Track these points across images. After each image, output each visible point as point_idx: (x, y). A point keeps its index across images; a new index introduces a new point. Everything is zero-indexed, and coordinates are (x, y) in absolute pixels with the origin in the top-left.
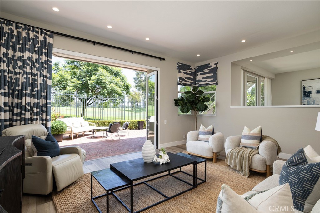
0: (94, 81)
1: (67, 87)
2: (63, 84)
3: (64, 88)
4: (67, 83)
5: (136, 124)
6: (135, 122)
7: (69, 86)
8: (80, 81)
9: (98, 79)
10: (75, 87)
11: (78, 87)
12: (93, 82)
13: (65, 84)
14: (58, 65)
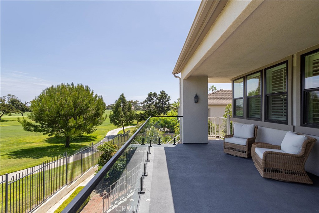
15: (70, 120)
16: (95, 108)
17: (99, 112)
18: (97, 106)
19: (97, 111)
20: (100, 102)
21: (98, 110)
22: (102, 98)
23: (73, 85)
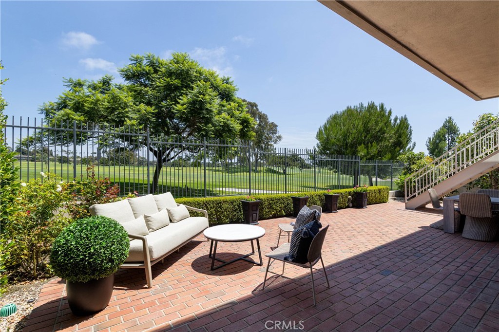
0: (185, 106)
1: (126, 119)
2: (118, 114)
3: (120, 123)
4: (127, 112)
5: (288, 204)
6: (286, 198)
7: (131, 119)
8: (153, 107)
9: (194, 103)
10: (144, 120)
11: (150, 121)
12: (185, 109)
13: (121, 115)
14: (108, 83)
15: (359, 148)
16: (395, 134)
17: (401, 139)
18: (398, 130)
19: (397, 138)
20: (402, 125)
21: (400, 136)
22: (406, 119)
23: (362, 105)
